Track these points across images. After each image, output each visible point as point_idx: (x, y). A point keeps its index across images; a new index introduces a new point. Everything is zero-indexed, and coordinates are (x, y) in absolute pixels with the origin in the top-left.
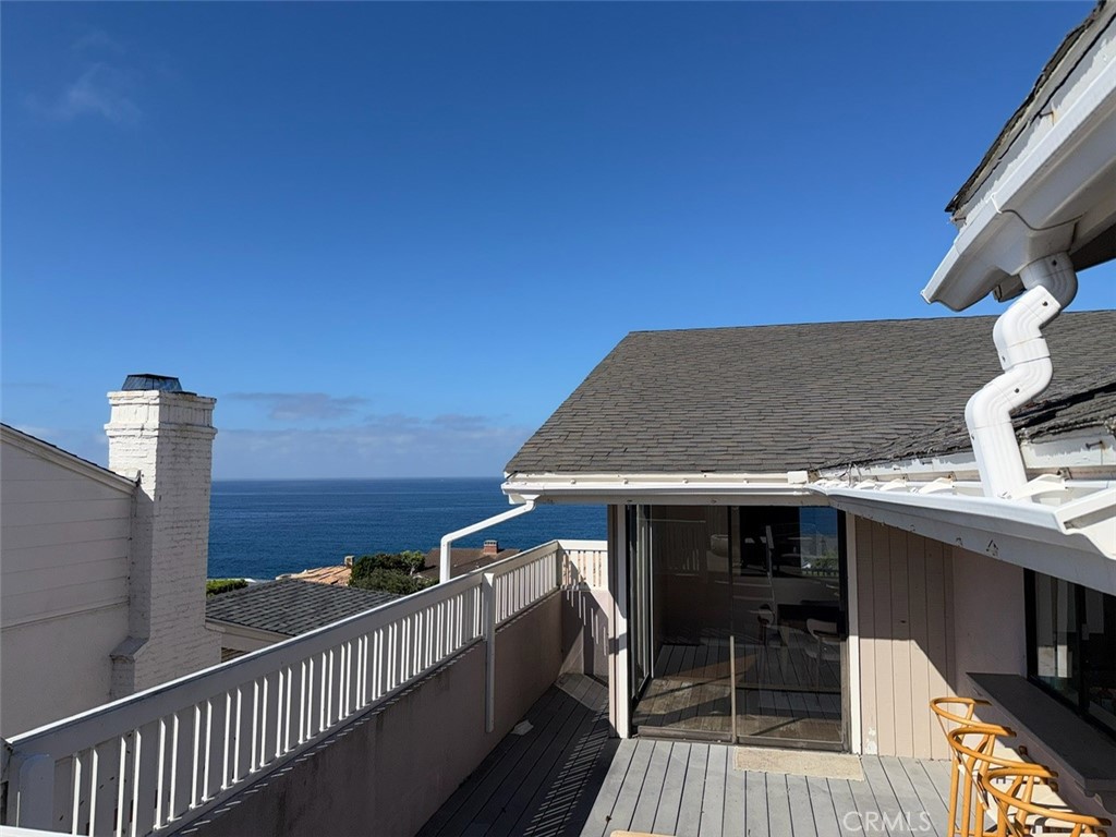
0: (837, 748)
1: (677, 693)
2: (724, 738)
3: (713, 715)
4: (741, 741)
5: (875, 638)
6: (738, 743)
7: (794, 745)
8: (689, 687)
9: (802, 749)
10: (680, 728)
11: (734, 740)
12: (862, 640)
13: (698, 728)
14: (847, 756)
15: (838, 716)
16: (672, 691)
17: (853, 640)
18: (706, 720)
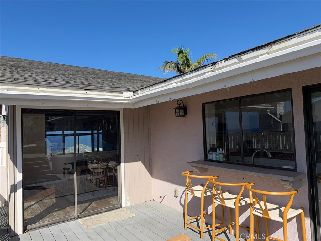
0: (116, 208)
1: (32, 207)
2: (71, 218)
3: (56, 211)
4: (80, 217)
5: (129, 162)
6: (78, 218)
7: (101, 211)
8: (35, 204)
9: (104, 212)
10: (46, 221)
11: (76, 217)
12: (125, 164)
13: (55, 218)
14: (121, 209)
15: (116, 195)
16: (29, 207)
17: (123, 164)
18: (56, 214)
